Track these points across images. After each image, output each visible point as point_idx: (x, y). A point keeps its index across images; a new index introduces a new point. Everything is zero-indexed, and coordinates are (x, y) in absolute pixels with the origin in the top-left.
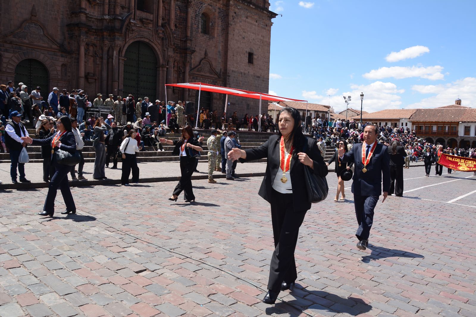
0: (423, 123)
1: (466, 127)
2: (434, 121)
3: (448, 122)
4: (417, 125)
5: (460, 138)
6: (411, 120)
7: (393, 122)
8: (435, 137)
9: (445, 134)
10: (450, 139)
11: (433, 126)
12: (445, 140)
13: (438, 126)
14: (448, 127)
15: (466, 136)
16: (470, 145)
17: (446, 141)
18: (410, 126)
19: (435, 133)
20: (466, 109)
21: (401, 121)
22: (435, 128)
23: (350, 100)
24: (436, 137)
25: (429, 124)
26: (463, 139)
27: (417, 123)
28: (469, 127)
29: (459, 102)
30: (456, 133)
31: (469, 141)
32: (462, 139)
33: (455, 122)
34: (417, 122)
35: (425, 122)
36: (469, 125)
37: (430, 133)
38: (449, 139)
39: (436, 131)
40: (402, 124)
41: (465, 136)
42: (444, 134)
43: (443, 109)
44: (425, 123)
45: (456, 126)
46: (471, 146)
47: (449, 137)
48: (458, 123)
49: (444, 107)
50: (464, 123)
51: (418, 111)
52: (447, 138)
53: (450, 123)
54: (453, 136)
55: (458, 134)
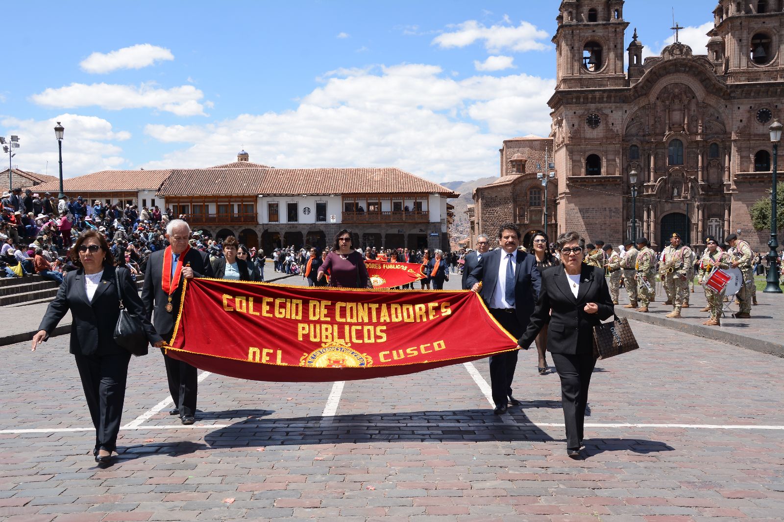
0: (189, 200)
1: (270, 206)
2: (210, 194)
3: (238, 197)
4: (177, 204)
5: (261, 227)
7: (123, 199)
8: (214, 227)
9: (234, 220)
10: (243, 231)
11: (208, 205)
13: (218, 204)
14: (238, 205)
15: (272, 223)
16: (280, 241)
18: (161, 204)
19: (214, 218)
20: (267, 169)
21: (141, 197)
22: (212, 210)
23: (18, 146)
24: (217, 227)
25: (201, 200)
26: (267, 230)
27: (176, 200)
28: (277, 205)
29: (244, 156)
30: (254, 219)
31: (278, 233)
32: (265, 229)
33: (250, 197)
34: (176, 197)
35: (193, 197)
36: (275, 200)
37: (204, 220)
38: (240, 230)
39: (215, 216)
40: (144, 202)
41: (270, 223)
42: (231, 222)
43: (223, 169)
44: (191, 199)
45: (253, 203)
47: (240, 227)
48: (257, 196)
49: (226, 166)
50: (267, 196)
51: (175, 174)
52: (238, 229)
53: (242, 198)
54: (248, 224)
55: (257, 219)
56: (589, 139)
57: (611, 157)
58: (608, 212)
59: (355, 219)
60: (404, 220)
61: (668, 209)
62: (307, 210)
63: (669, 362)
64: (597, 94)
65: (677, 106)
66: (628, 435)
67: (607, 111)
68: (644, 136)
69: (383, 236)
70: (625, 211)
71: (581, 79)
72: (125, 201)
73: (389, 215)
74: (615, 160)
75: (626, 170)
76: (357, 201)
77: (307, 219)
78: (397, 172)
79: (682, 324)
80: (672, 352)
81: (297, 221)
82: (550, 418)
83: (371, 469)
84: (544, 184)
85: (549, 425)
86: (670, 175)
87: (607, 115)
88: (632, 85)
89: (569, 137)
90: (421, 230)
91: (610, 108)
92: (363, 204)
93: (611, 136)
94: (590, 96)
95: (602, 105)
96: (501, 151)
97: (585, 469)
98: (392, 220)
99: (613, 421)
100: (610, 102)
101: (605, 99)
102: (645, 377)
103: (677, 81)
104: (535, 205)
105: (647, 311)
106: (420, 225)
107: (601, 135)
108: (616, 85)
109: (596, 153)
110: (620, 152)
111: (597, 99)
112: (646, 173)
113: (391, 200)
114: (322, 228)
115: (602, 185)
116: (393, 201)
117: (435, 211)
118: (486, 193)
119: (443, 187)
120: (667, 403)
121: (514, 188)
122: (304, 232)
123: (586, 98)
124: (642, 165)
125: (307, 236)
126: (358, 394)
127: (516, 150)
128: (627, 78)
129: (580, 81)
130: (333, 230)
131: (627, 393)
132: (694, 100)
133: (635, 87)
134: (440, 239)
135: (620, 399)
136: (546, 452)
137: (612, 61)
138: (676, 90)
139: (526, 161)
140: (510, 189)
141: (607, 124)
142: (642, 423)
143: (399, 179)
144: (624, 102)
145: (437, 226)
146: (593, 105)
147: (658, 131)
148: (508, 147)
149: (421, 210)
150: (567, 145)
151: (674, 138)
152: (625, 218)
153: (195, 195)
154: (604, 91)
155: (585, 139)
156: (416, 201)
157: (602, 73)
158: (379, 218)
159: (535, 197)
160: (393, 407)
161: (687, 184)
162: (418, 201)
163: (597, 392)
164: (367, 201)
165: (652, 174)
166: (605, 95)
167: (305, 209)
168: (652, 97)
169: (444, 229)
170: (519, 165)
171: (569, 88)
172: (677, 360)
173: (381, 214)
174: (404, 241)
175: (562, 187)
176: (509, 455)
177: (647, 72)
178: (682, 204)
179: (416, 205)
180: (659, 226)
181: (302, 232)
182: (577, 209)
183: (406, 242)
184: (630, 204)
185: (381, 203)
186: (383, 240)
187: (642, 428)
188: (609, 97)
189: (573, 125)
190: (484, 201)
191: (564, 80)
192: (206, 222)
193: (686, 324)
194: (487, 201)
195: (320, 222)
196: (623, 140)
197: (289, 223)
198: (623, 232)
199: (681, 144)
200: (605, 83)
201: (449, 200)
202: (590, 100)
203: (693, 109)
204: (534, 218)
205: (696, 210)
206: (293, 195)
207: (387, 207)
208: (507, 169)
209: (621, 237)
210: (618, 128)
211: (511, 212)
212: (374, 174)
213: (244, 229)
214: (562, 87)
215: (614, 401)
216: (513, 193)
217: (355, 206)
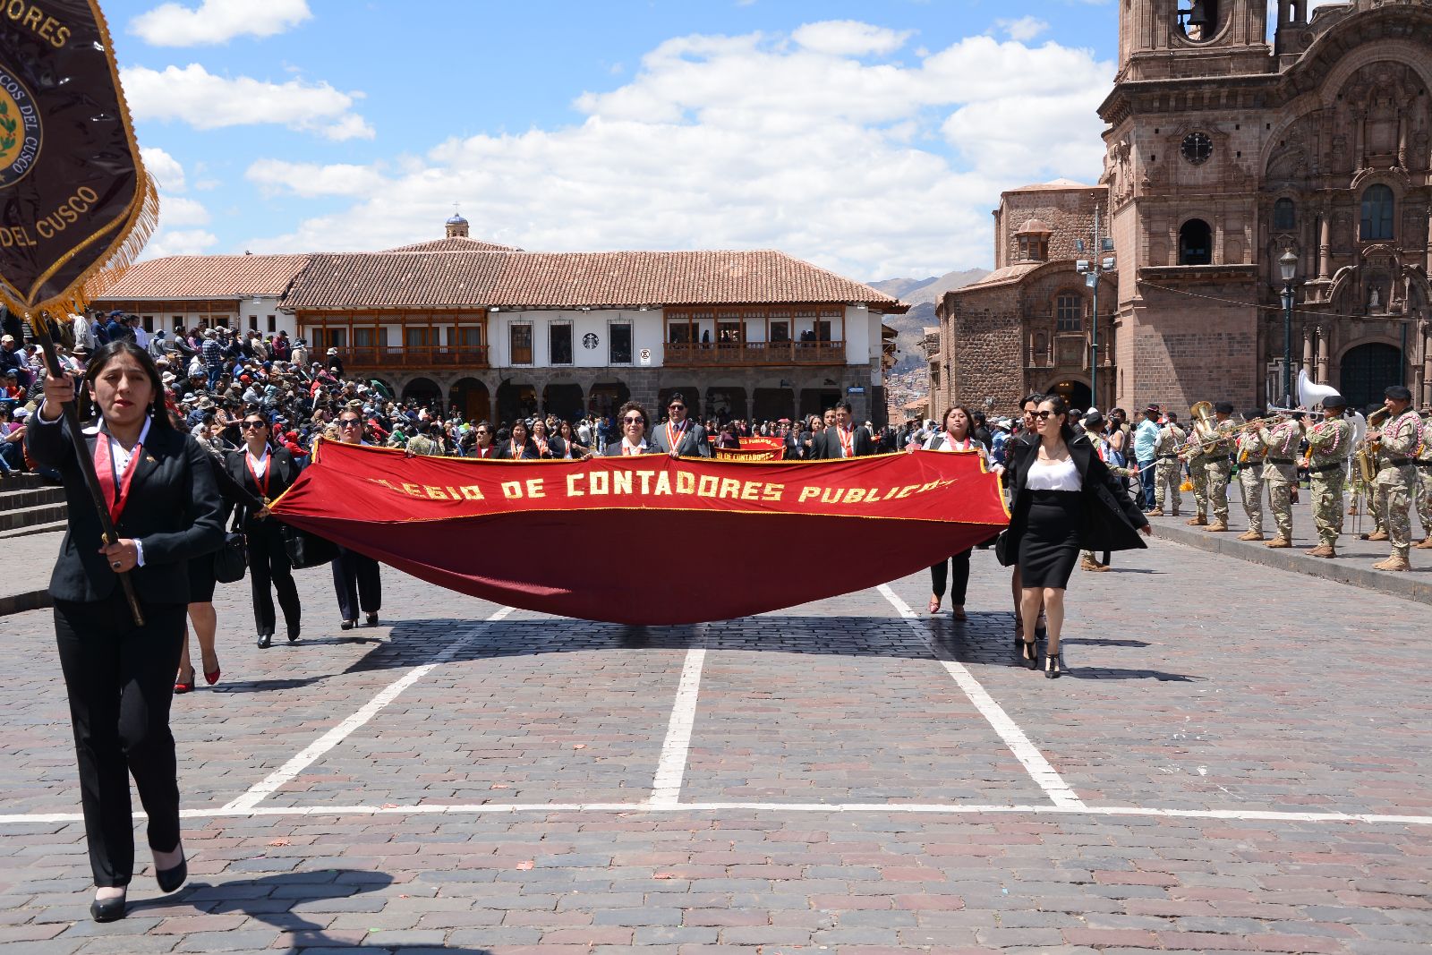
0: (346, 318)
1: (515, 330)
2: (389, 306)
3: (448, 311)
4: (321, 326)
5: (496, 374)
6: (289, 302)
7: (209, 315)
8: (398, 375)
9: (439, 359)
10: (460, 383)
11: (385, 329)
12: (440, 385)
13: (407, 325)
14: (448, 328)
15: (519, 366)
16: (535, 403)
17: (445, 390)
19: (399, 356)
20: (508, 253)
21: (247, 311)
22: (395, 338)
24: (404, 375)
25: (372, 318)
26: (509, 380)
27: (319, 318)
28: (529, 328)
29: (459, 227)
30: (480, 357)
31: (531, 387)
32: (505, 379)
33: (471, 311)
34: (318, 312)
35: (354, 312)
36: (524, 318)
37: (378, 360)
38: (453, 380)
39: (401, 351)
40: (253, 321)
41: (514, 366)
42: (434, 363)
43: (417, 253)
44: (350, 315)
45: (480, 325)
46: (540, 405)
47: (454, 374)
48: (487, 311)
49: (422, 248)
50: (506, 311)
51: (318, 263)
52: (448, 379)
53: (455, 314)
54: (468, 368)
55: (487, 358)
56: (1188, 187)
57: (1233, 224)
58: (1225, 341)
59: (690, 359)
60: (793, 359)
61: (1358, 334)
62: (590, 340)
63: (1404, 671)
64: (1207, 91)
65: (1381, 113)
66: (1346, 841)
67: (1228, 127)
68: (1307, 178)
69: (750, 394)
70: (1262, 341)
71: (1171, 58)
72: (212, 320)
73: (761, 351)
74: (1242, 232)
75: (1267, 252)
76: (694, 321)
77: (591, 356)
78: (778, 258)
79: (1417, 584)
80: (1405, 647)
81: (569, 361)
82: (1158, 797)
83: (775, 913)
84: (1090, 284)
85: (1159, 813)
86: (1363, 261)
87: (1227, 136)
88: (1283, 69)
89: (1143, 184)
90: (829, 382)
91: (1233, 119)
92: (706, 326)
93: (1233, 179)
94: (1190, 94)
95: (1217, 113)
96: (997, 214)
97: (1264, 923)
98: (767, 360)
99: (1303, 806)
100: (1234, 107)
101: (1223, 101)
102: (1356, 704)
103: (1385, 57)
104: (1069, 329)
105: (1332, 555)
106: (826, 371)
107: (1213, 177)
108: (1249, 69)
109: (1201, 217)
110: (1253, 213)
111: (1206, 101)
112: (1311, 258)
113: (767, 318)
114: (623, 377)
115: (1214, 285)
116: (771, 320)
117: (859, 342)
118: (964, 304)
119: (875, 291)
120: (1420, 765)
121: (1023, 293)
122: (586, 386)
123: (1182, 100)
124: (1302, 241)
125: (591, 394)
126: (726, 737)
127: (1028, 211)
128: (1272, 54)
129: (1168, 62)
130: (646, 381)
131: (1322, 739)
132: (1423, 98)
133: (1289, 73)
134: (868, 400)
135: (1309, 754)
136: (1165, 880)
137: (1240, 19)
138: (1383, 77)
139: (1050, 234)
140: (1015, 294)
141: (1226, 153)
142: (1372, 812)
143: (784, 273)
144: (1264, 105)
145: (861, 372)
146: (1195, 113)
147: (1338, 167)
148: (1011, 206)
149: (829, 339)
150: (1138, 201)
151: (1375, 181)
152: (1262, 355)
153: (359, 308)
154: (1222, 83)
155: (1179, 186)
156: (818, 319)
157: (1218, 43)
158: (742, 356)
159: (1069, 312)
160: (807, 767)
161: (1400, 280)
162: (822, 319)
163: (1252, 736)
164: (716, 321)
165: (1323, 261)
166: (1224, 91)
167: (586, 336)
168: (1328, 94)
169: (877, 379)
170: (1035, 244)
171: (1146, 78)
172: (1421, 665)
173: (745, 347)
174: (792, 403)
175: (1128, 289)
176: (1081, 883)
177: (1317, 39)
178: (1389, 325)
179: (818, 327)
180: (1338, 372)
181: (582, 386)
182: (1158, 338)
183: (797, 406)
184: (1273, 324)
185: (745, 324)
186: (750, 401)
187: (1376, 824)
188: (1232, 96)
189: (1153, 158)
190: (962, 321)
191: (1136, 61)
192: (380, 364)
193: (1425, 585)
194: (966, 321)
195: (619, 365)
196: (1260, 189)
197: (555, 366)
198: (1259, 384)
199: (1391, 193)
200: (1224, 64)
201: (889, 320)
202: (1190, 103)
203: (1418, 118)
204: (1066, 355)
205: (1421, 336)
206: (562, 308)
207: (757, 332)
208: (1009, 252)
209: (1254, 394)
210: (1250, 162)
211: (1018, 344)
212: (731, 265)
213: (460, 378)
214: (1129, 76)
215: (1297, 759)
216: (1022, 303)
217: (690, 331)
